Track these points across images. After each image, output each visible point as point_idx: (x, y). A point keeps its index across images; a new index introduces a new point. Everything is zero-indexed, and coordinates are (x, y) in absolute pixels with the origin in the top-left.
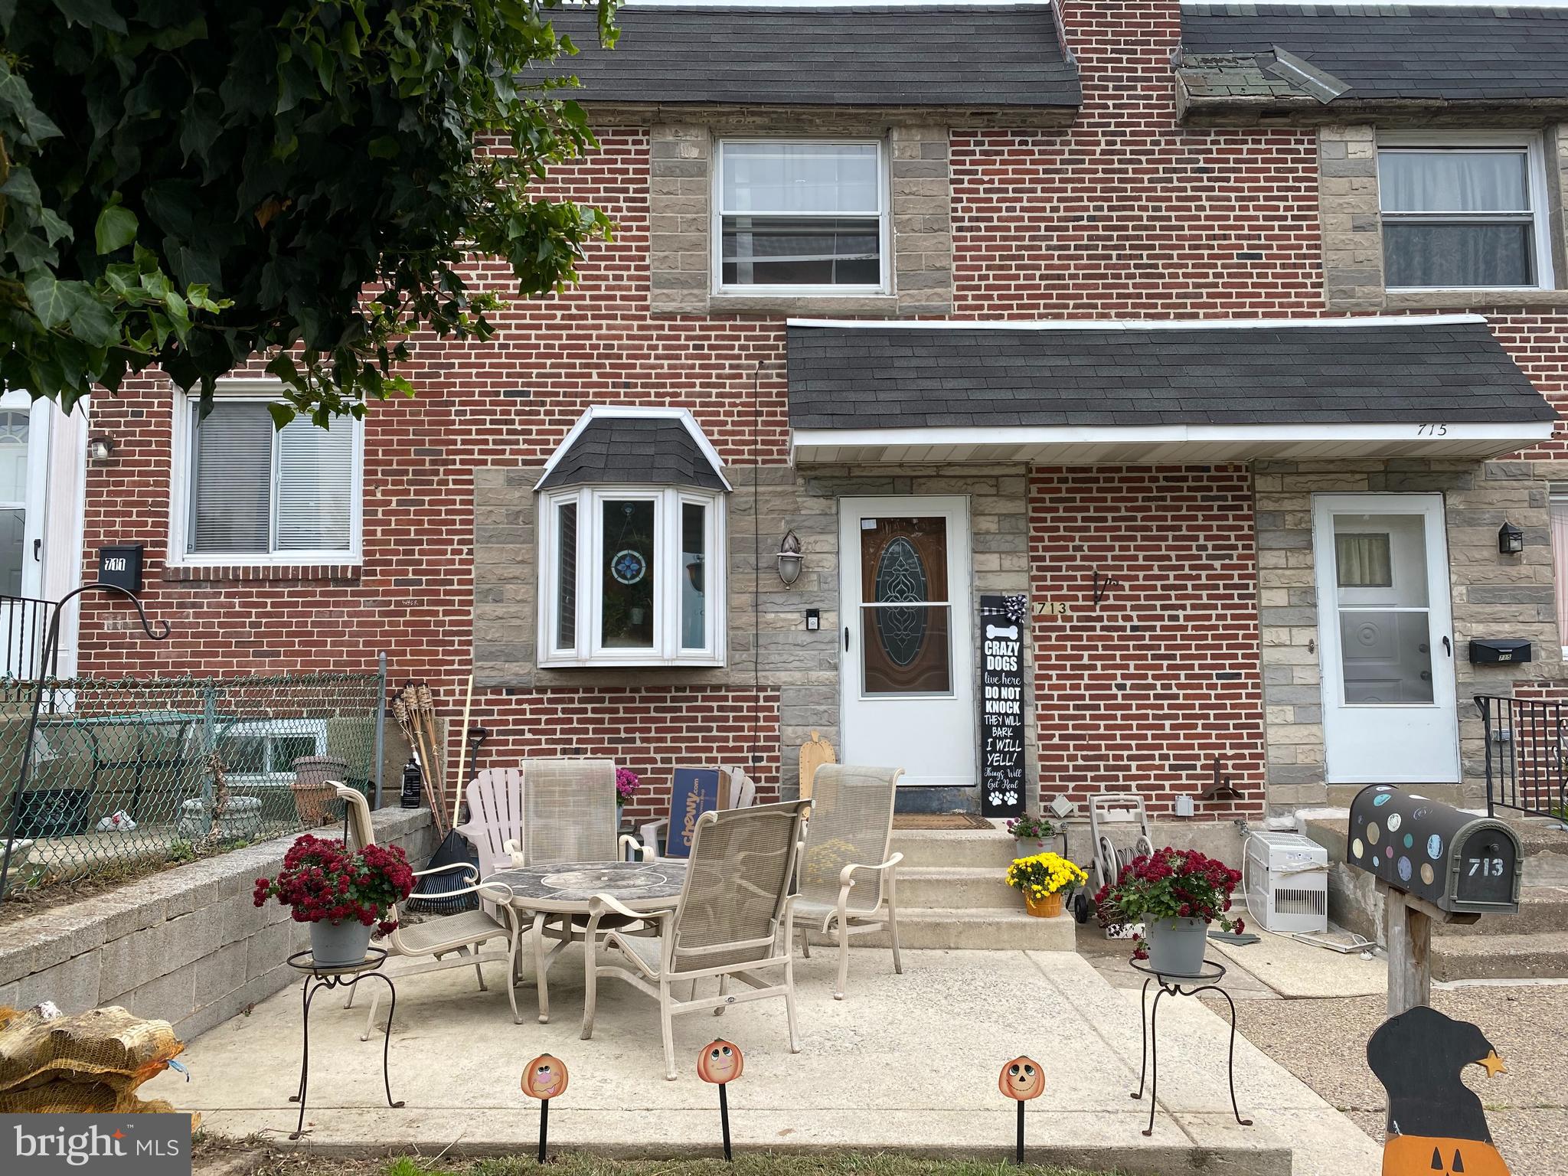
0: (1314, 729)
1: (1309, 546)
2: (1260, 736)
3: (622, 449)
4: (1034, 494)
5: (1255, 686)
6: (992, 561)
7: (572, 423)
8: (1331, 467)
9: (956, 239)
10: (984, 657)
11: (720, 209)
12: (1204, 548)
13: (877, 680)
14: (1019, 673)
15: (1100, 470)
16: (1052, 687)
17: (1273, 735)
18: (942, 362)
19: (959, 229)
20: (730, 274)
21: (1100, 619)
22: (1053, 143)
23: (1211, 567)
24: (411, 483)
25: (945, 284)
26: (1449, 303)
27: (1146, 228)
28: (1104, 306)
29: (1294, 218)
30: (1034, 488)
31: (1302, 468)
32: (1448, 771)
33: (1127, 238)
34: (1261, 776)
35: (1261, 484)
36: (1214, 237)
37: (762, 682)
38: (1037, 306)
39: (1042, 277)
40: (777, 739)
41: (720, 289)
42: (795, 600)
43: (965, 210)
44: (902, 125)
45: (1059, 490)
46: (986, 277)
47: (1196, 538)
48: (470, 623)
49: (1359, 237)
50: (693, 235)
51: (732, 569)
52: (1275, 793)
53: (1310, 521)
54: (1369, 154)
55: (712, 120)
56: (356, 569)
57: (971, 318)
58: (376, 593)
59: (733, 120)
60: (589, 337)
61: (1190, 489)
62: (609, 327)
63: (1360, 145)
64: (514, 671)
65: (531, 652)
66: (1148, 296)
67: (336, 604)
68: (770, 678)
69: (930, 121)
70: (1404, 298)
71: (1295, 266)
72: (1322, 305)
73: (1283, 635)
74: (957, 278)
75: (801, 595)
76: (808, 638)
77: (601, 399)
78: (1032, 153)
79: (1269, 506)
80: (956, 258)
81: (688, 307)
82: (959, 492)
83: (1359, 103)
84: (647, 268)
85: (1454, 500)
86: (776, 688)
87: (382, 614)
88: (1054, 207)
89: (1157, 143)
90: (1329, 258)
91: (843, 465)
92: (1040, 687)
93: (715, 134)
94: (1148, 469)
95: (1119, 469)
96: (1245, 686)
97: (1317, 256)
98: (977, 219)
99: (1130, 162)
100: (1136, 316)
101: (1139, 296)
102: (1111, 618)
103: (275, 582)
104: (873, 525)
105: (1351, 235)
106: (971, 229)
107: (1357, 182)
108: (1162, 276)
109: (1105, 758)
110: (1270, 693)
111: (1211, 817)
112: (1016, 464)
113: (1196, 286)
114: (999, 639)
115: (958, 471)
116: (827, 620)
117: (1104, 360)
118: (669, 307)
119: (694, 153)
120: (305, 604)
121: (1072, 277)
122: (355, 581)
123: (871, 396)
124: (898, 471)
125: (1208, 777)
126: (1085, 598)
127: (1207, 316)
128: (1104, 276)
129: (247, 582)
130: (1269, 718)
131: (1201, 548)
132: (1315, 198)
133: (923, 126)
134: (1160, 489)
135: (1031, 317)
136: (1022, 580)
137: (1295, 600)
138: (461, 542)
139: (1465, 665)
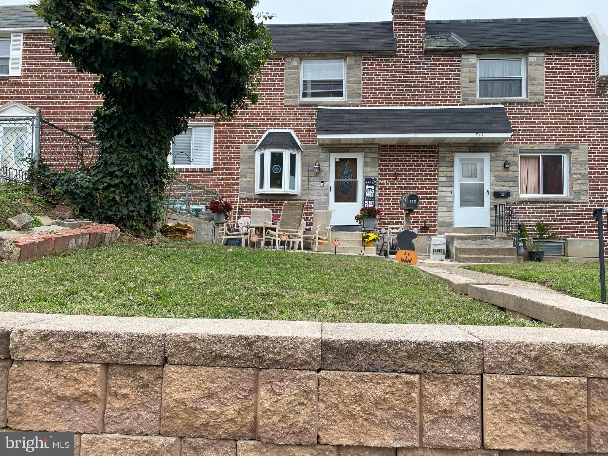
0: (451, 213)
1: (453, 166)
2: (437, 214)
3: (276, 140)
4: (380, 152)
5: (436, 202)
6: (369, 169)
7: (264, 133)
8: (460, 145)
9: (363, 85)
10: (365, 193)
11: (302, 78)
12: (424, 166)
13: (339, 199)
14: (374, 197)
15: (398, 146)
16: (382, 201)
17: (440, 214)
18: (356, 117)
19: (364, 83)
20: (305, 95)
21: (396, 184)
22: (389, 60)
23: (426, 171)
24: (225, 148)
25: (359, 97)
26: (494, 102)
27: (413, 82)
28: (401, 103)
29: (454, 79)
30: (380, 150)
31: (452, 145)
32: (487, 225)
33: (408, 85)
34: (436, 225)
35: (440, 149)
36: (432, 84)
37: (309, 199)
38: (383, 103)
39: (385, 95)
40: (313, 213)
41: (302, 99)
42: (318, 178)
43: (365, 78)
44: (350, 56)
45: (387, 151)
46: (370, 96)
47: (422, 164)
48: (239, 183)
49: (471, 84)
50: (295, 85)
51: (303, 170)
52: (439, 229)
53: (453, 159)
54: (475, 62)
55: (301, 55)
56: (212, 169)
57: (366, 106)
58: (216, 175)
59: (306, 55)
60: (268, 112)
61: (421, 151)
62: (274, 109)
63: (472, 59)
64: (249, 195)
65: (253, 190)
66: (413, 100)
67: (207, 177)
68: (311, 198)
69: (357, 54)
70: (482, 100)
71: (453, 92)
72: (460, 102)
73: (444, 189)
74: (363, 96)
75: (320, 177)
76: (321, 188)
77: (271, 127)
78: (384, 62)
79: (442, 155)
80: (362, 91)
81: (293, 104)
82: (361, 151)
83: (471, 48)
84: (283, 94)
85: (493, 154)
86: (312, 201)
87: (218, 180)
88: (389, 77)
89: (417, 59)
90: (462, 90)
91: (331, 144)
92: (380, 201)
93: (301, 59)
94: (411, 146)
95: (403, 146)
96: (433, 202)
97: (459, 89)
98: (369, 80)
99: (410, 64)
100: (409, 105)
101: (410, 100)
102: (399, 184)
103: (193, 172)
104: (338, 160)
105: (468, 84)
106: (367, 83)
107: (471, 69)
108: (417, 95)
109: (395, 219)
110: (439, 204)
111: (423, 235)
112: (376, 144)
113: (426, 97)
114: (369, 189)
115: (361, 146)
116: (326, 184)
117: (398, 117)
118: (289, 104)
119: (296, 64)
120: (200, 177)
121: (393, 95)
122: (211, 172)
123: (337, 126)
124: (345, 146)
125: (422, 225)
126: (392, 179)
127: (428, 105)
128: (401, 95)
129: (186, 172)
130: (439, 210)
131: (423, 166)
132: (459, 74)
133: (355, 56)
134: (413, 151)
135: (382, 106)
136: (376, 174)
137: (448, 180)
138: (237, 163)
139: (493, 198)
